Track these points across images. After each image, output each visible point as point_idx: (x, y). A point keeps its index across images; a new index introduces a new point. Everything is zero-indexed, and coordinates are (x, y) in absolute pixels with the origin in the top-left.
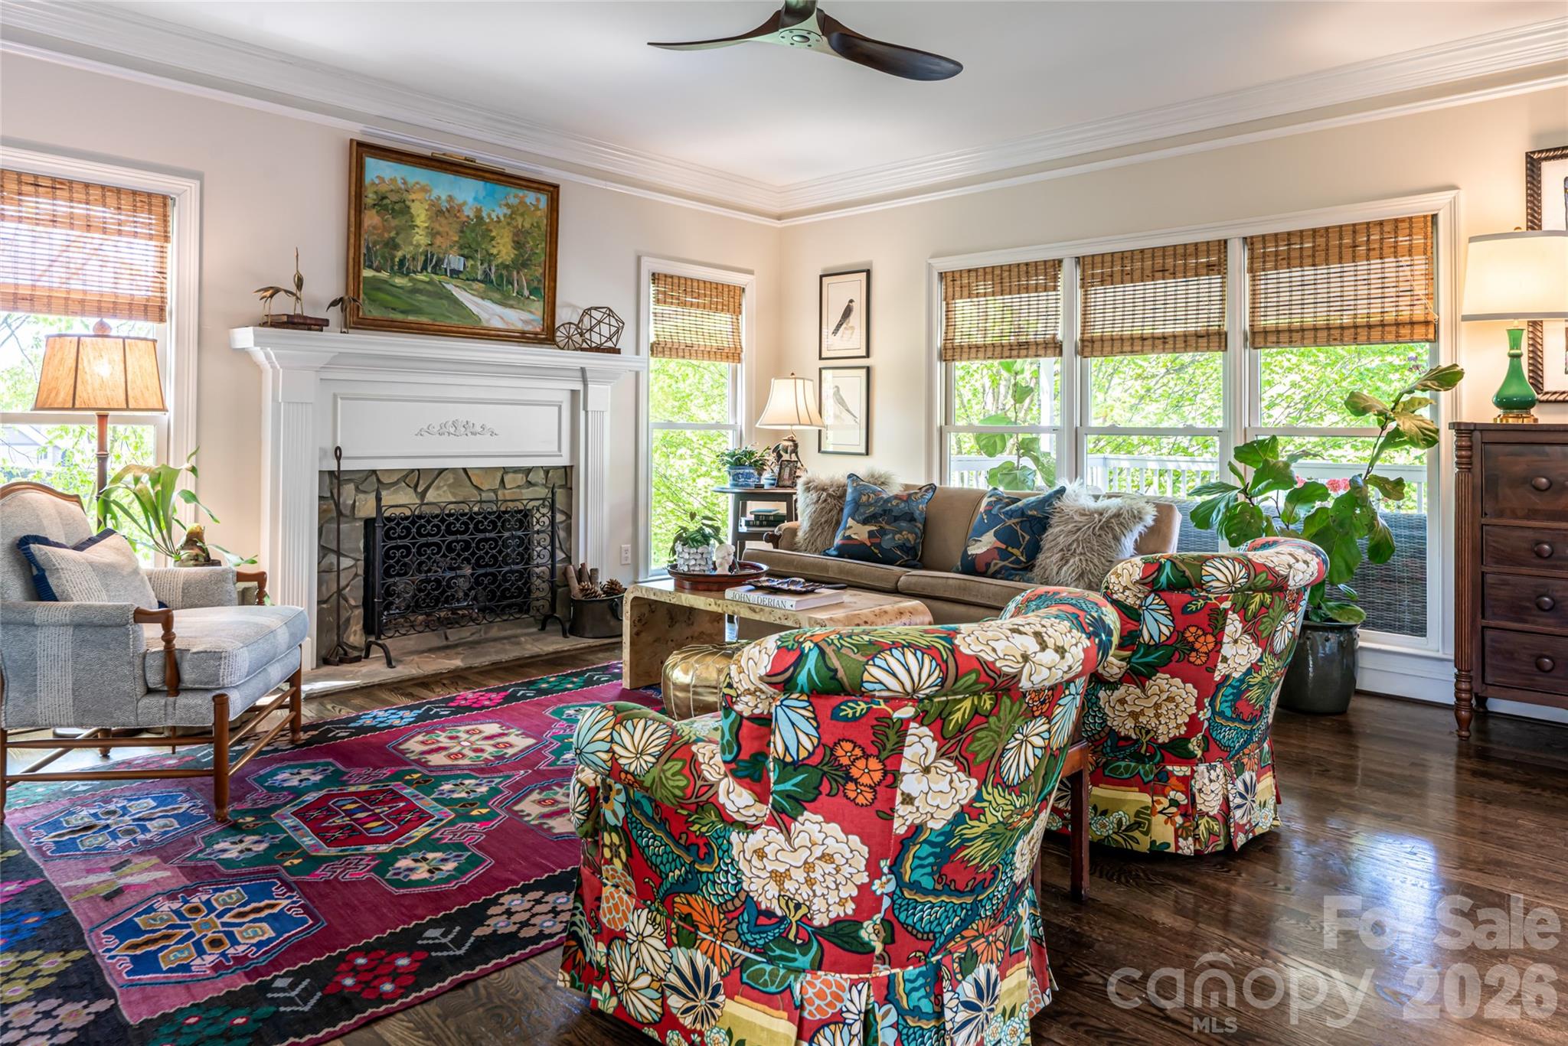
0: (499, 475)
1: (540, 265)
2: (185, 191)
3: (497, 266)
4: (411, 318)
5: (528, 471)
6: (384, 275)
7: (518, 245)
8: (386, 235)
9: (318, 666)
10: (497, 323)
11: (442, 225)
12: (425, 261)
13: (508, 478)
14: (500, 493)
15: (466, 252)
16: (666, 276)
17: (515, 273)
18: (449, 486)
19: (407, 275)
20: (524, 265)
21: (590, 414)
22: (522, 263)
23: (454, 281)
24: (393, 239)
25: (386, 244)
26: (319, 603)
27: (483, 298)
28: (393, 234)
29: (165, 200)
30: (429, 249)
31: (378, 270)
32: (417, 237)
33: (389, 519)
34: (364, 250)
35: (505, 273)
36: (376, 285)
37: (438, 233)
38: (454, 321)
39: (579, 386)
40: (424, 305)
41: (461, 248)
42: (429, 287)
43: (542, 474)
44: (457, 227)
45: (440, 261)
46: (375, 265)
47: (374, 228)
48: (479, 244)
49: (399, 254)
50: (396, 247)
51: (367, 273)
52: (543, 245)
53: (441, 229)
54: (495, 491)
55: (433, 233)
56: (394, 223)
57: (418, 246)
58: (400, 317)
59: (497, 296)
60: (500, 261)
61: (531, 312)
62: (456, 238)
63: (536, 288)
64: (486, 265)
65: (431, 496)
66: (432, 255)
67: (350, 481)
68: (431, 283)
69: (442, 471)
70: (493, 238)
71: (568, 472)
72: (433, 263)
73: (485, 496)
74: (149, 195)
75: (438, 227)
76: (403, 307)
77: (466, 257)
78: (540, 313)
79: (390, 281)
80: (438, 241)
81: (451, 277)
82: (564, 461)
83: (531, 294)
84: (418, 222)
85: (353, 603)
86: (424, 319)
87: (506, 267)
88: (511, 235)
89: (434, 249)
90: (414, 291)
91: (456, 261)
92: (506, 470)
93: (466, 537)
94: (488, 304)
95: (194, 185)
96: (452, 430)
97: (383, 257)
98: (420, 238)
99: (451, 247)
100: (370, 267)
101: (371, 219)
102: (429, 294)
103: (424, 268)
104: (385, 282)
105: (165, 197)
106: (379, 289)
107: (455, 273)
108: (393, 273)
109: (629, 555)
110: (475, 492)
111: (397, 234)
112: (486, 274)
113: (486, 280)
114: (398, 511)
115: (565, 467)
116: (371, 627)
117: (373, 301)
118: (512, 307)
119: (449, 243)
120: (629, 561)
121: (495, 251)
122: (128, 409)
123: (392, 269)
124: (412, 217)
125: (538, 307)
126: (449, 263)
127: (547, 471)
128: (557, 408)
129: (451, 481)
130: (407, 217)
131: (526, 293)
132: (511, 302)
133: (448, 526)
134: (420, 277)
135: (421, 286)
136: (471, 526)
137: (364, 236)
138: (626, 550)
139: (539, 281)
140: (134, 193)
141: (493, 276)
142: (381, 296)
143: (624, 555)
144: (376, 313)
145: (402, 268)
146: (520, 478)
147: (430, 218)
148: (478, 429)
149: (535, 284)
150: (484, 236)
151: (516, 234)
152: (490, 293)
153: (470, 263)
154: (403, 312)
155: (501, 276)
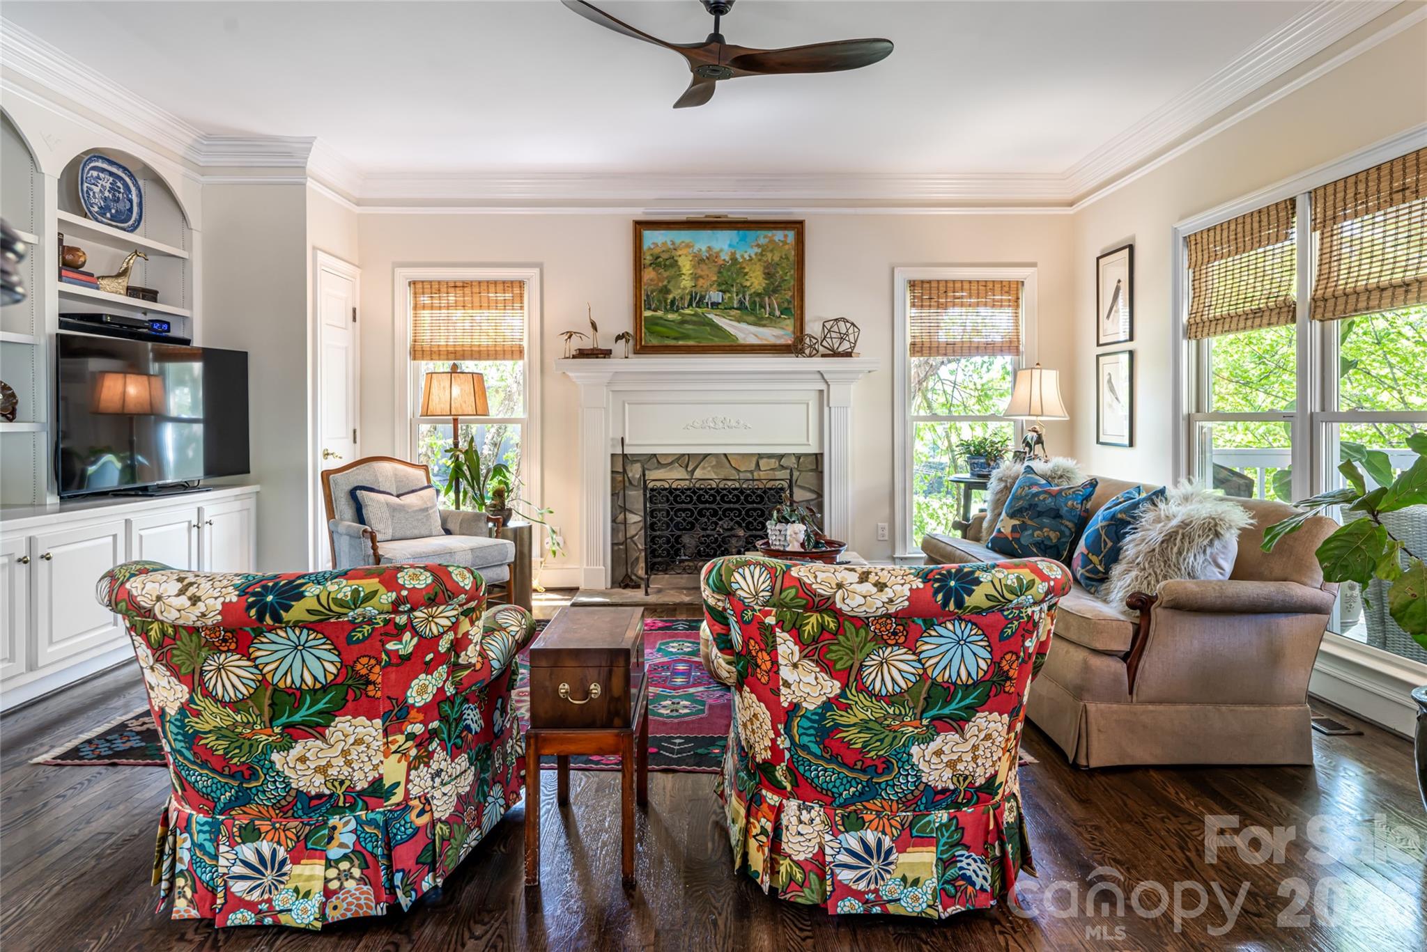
0: (754, 460)
1: (789, 289)
2: (530, 275)
3: (751, 295)
4: (681, 343)
5: (781, 456)
6: (660, 313)
7: (768, 275)
8: (660, 285)
9: (612, 588)
10: (752, 340)
11: (704, 270)
12: (691, 299)
13: (762, 462)
14: (755, 474)
15: (723, 287)
16: (922, 282)
17: (767, 299)
18: (712, 467)
19: (677, 311)
20: (775, 291)
21: (833, 410)
22: (772, 290)
23: (715, 311)
24: (666, 286)
25: (661, 291)
26: (613, 544)
27: (739, 321)
28: (665, 283)
29: (521, 284)
30: (694, 290)
31: (655, 310)
32: (684, 282)
33: (652, 490)
34: (644, 297)
35: (757, 299)
36: (652, 322)
37: (701, 277)
38: (717, 341)
39: (824, 387)
40: (691, 332)
41: (719, 285)
42: (694, 318)
43: (793, 460)
44: (716, 269)
45: (703, 297)
46: (653, 307)
47: (651, 280)
48: (734, 280)
49: (671, 297)
50: (668, 291)
51: (647, 314)
52: (792, 272)
53: (702, 273)
54: (751, 472)
55: (696, 277)
56: (666, 274)
57: (685, 288)
58: (672, 343)
59: (752, 319)
60: (753, 290)
61: (783, 328)
62: (715, 278)
63: (786, 309)
64: (741, 296)
65: (698, 474)
66: (696, 294)
67: (637, 461)
68: (696, 315)
69: (706, 456)
70: (746, 274)
71: (818, 458)
72: (697, 300)
73: (742, 476)
74: (512, 282)
75: (699, 272)
76: (677, 335)
77: (724, 292)
78: (791, 328)
79: (665, 317)
80: (701, 282)
81: (712, 308)
82: (813, 449)
83: (782, 314)
84: (684, 271)
85: (640, 547)
86: (691, 343)
87: (759, 295)
88: (762, 269)
89: (698, 289)
90: (683, 322)
91: (716, 296)
92: (760, 456)
93: (714, 506)
94: (743, 326)
95: (535, 272)
96: (712, 425)
97: (659, 301)
98: (686, 282)
99: (711, 286)
100: (649, 309)
101: (649, 274)
102: (694, 323)
103: (690, 304)
104: (661, 318)
105: (520, 282)
106: (657, 324)
107: (715, 305)
108: (667, 311)
109: (886, 532)
110: (734, 472)
111: (669, 282)
112: (741, 302)
113: (742, 307)
114: (658, 484)
115: (816, 454)
116: (652, 568)
117: (652, 333)
118: (764, 326)
119: (709, 283)
120: (886, 538)
121: (748, 284)
122: (477, 415)
123: (665, 308)
124: (679, 267)
125: (789, 324)
126: (710, 298)
127: (798, 457)
128: (805, 406)
129: (714, 463)
130: (676, 268)
131: (777, 313)
132: (764, 322)
133: (699, 497)
134: (687, 311)
135: (688, 318)
136: (718, 498)
137: (644, 287)
138: (883, 529)
139: (789, 302)
140: (504, 282)
141: (747, 303)
142: (659, 329)
143: (880, 532)
144: (655, 342)
145: (673, 306)
146: (773, 463)
147: (694, 267)
148: (733, 423)
149: (786, 305)
150: (738, 274)
151: (766, 268)
152: (745, 317)
153: (728, 295)
154: (676, 339)
155: (754, 303)
